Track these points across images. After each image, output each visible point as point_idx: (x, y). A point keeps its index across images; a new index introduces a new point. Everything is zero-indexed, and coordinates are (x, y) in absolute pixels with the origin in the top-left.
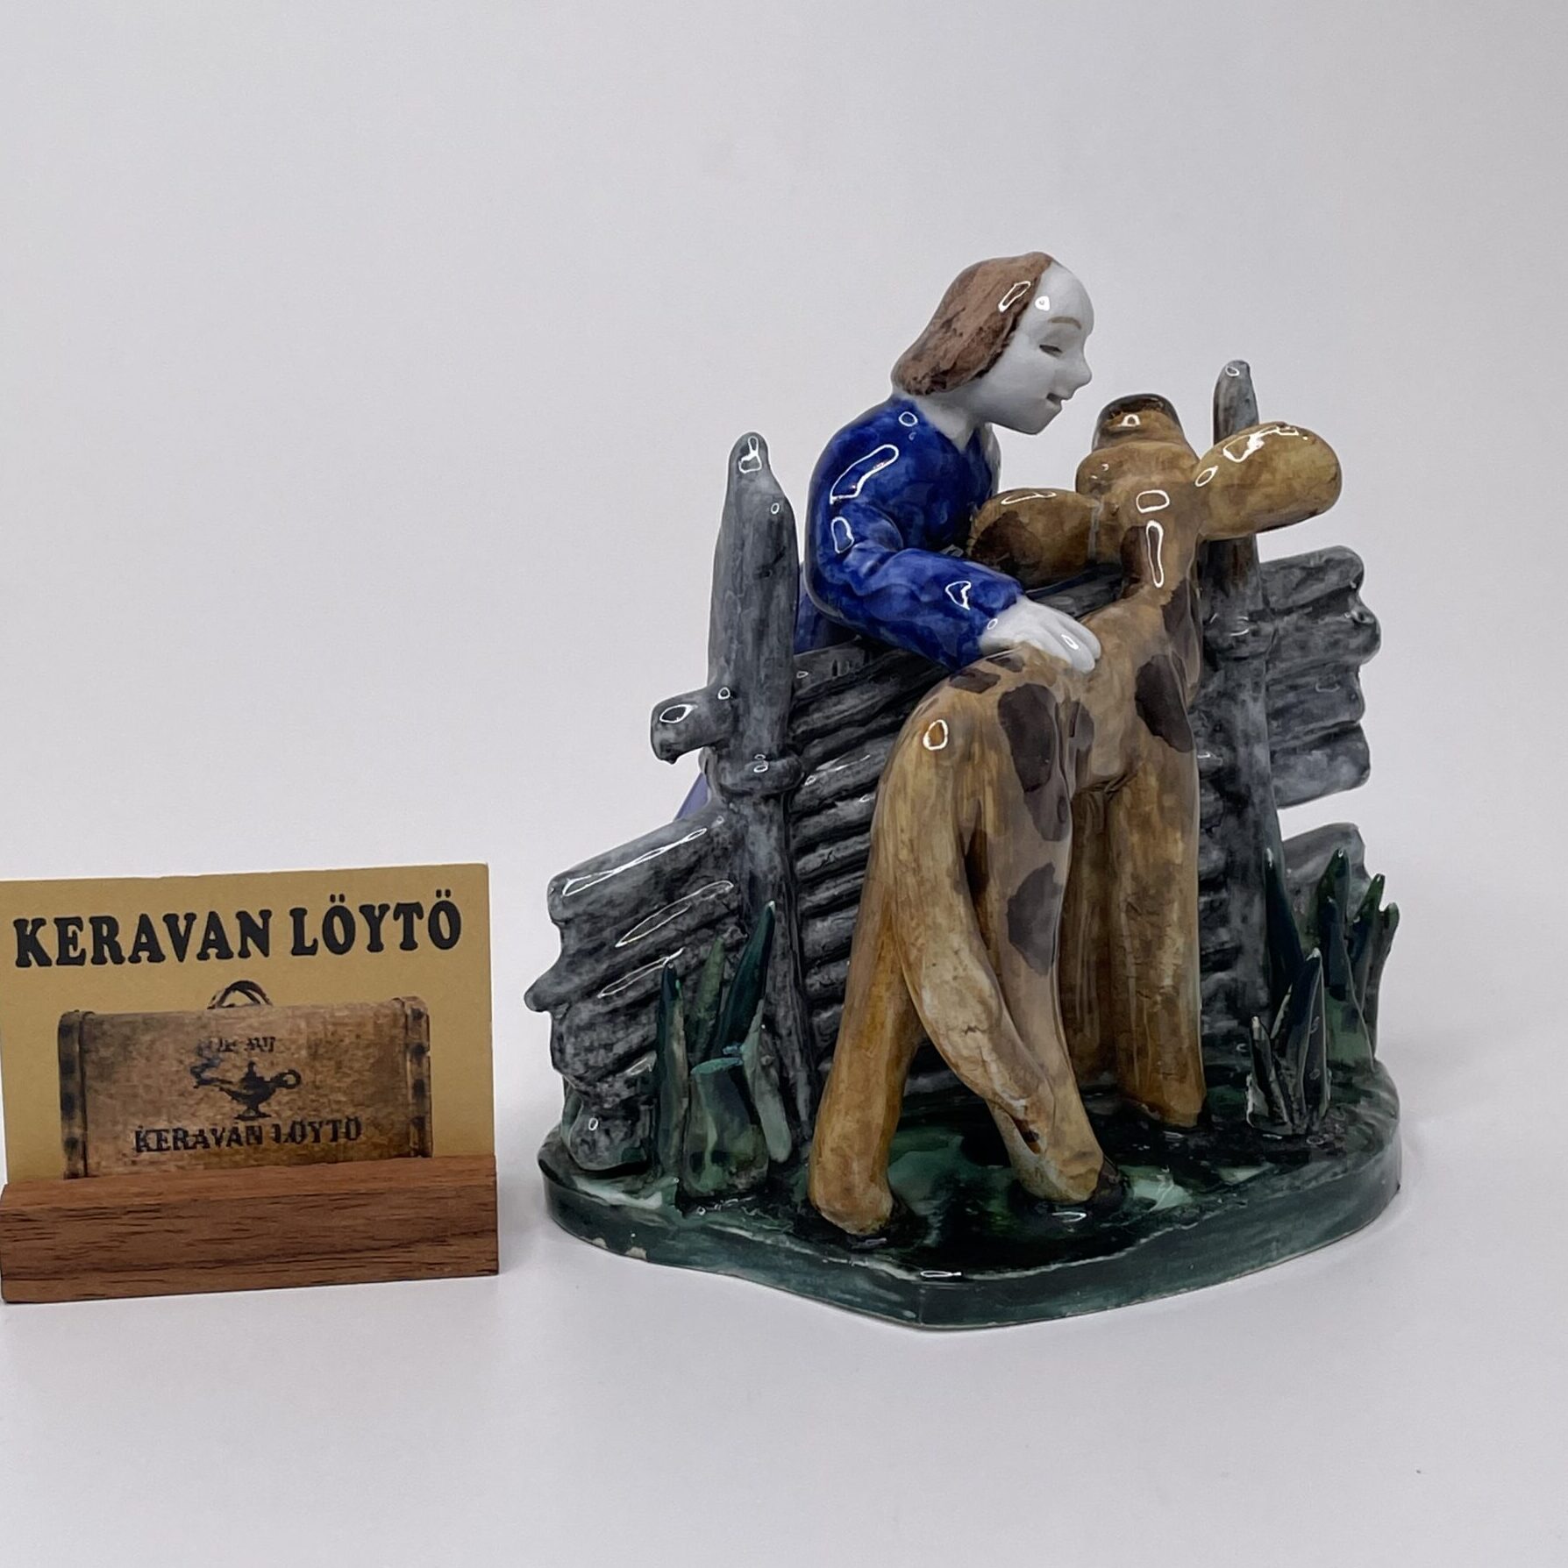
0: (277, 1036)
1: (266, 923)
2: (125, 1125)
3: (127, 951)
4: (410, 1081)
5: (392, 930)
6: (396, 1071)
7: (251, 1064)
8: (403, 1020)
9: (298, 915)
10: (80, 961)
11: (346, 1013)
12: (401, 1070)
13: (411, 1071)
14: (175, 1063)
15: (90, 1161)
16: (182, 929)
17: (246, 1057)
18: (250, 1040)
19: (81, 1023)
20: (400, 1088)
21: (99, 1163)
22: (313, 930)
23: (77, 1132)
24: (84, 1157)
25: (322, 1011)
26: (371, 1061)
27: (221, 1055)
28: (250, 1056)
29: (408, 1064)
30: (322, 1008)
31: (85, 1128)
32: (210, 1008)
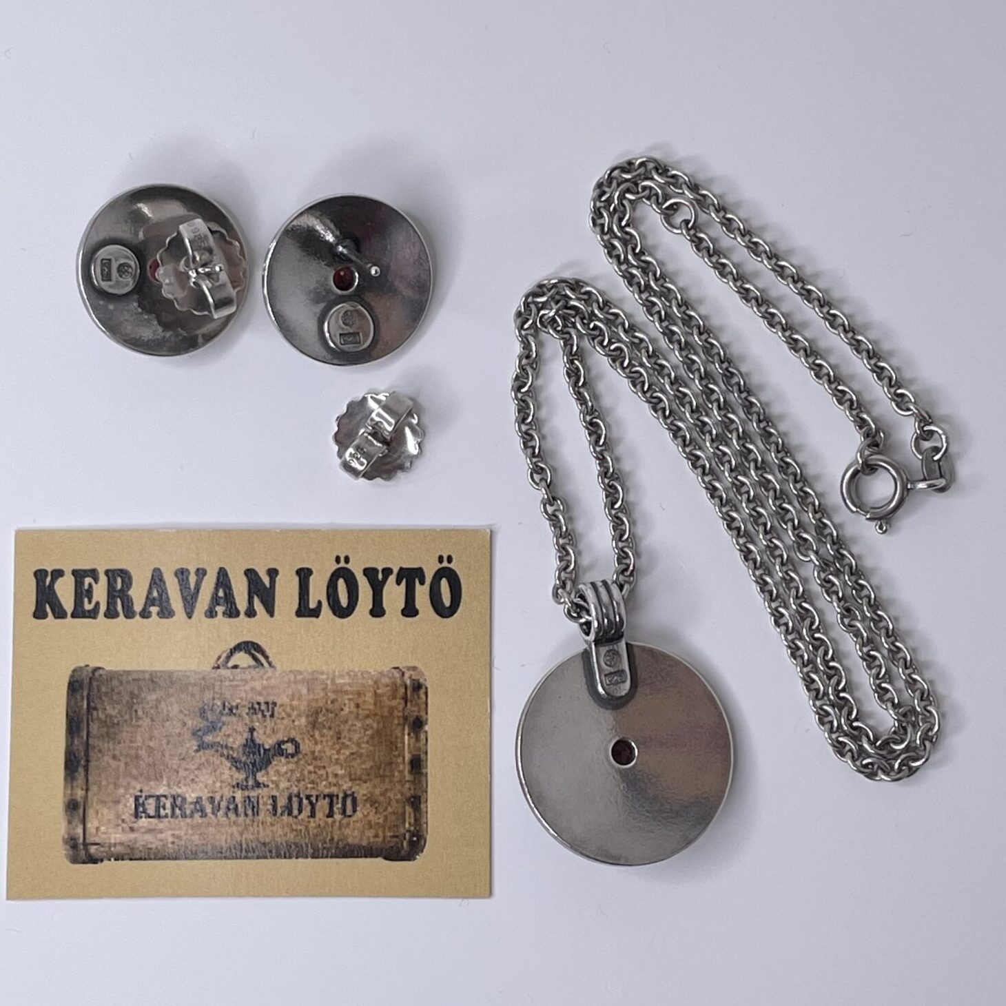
0: (279, 702)
1: (273, 581)
2: (127, 788)
3: (138, 606)
4: (407, 757)
5: (394, 594)
6: (393, 746)
7: (252, 730)
8: (403, 690)
9: (304, 575)
10: (93, 614)
11: (347, 680)
12: (399, 745)
13: (409, 745)
14: (179, 725)
15: (89, 825)
16: (192, 586)
17: (248, 722)
18: (253, 704)
19: (91, 679)
20: (398, 764)
21: (97, 829)
22: (318, 592)
23: (80, 793)
24: (84, 822)
25: (324, 677)
26: (369, 732)
27: (224, 719)
28: (252, 721)
29: (406, 737)
30: (322, 673)
31: (87, 790)
32: (214, 668)
